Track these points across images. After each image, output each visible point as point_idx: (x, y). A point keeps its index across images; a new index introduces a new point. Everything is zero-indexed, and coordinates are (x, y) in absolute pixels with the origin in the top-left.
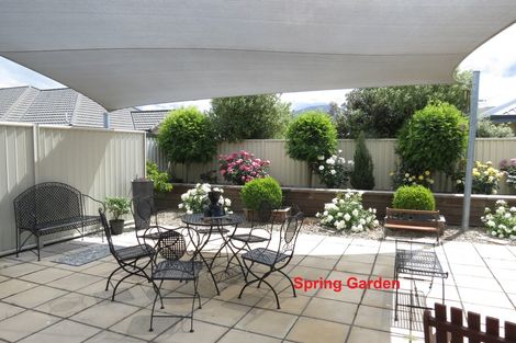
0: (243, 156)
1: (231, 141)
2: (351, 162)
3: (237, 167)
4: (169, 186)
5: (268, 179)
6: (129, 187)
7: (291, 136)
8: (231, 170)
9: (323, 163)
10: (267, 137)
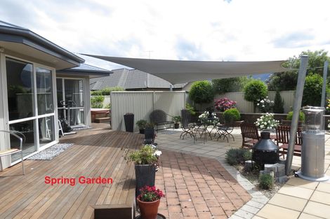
0: (224, 100)
1: (220, 94)
2: (273, 102)
3: (222, 105)
4: (194, 113)
5: (235, 109)
6: (180, 112)
7: (247, 91)
8: (219, 106)
9: (259, 102)
10: (236, 91)
